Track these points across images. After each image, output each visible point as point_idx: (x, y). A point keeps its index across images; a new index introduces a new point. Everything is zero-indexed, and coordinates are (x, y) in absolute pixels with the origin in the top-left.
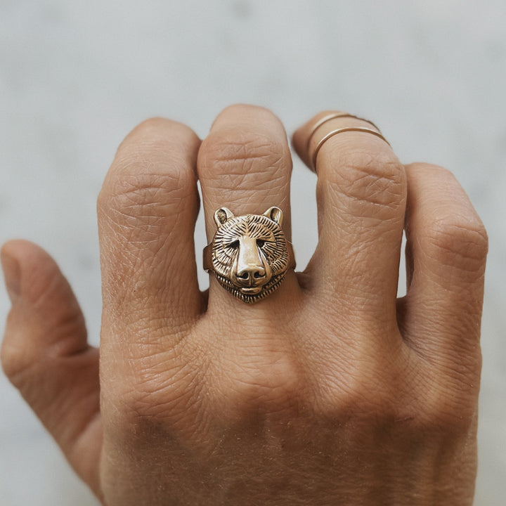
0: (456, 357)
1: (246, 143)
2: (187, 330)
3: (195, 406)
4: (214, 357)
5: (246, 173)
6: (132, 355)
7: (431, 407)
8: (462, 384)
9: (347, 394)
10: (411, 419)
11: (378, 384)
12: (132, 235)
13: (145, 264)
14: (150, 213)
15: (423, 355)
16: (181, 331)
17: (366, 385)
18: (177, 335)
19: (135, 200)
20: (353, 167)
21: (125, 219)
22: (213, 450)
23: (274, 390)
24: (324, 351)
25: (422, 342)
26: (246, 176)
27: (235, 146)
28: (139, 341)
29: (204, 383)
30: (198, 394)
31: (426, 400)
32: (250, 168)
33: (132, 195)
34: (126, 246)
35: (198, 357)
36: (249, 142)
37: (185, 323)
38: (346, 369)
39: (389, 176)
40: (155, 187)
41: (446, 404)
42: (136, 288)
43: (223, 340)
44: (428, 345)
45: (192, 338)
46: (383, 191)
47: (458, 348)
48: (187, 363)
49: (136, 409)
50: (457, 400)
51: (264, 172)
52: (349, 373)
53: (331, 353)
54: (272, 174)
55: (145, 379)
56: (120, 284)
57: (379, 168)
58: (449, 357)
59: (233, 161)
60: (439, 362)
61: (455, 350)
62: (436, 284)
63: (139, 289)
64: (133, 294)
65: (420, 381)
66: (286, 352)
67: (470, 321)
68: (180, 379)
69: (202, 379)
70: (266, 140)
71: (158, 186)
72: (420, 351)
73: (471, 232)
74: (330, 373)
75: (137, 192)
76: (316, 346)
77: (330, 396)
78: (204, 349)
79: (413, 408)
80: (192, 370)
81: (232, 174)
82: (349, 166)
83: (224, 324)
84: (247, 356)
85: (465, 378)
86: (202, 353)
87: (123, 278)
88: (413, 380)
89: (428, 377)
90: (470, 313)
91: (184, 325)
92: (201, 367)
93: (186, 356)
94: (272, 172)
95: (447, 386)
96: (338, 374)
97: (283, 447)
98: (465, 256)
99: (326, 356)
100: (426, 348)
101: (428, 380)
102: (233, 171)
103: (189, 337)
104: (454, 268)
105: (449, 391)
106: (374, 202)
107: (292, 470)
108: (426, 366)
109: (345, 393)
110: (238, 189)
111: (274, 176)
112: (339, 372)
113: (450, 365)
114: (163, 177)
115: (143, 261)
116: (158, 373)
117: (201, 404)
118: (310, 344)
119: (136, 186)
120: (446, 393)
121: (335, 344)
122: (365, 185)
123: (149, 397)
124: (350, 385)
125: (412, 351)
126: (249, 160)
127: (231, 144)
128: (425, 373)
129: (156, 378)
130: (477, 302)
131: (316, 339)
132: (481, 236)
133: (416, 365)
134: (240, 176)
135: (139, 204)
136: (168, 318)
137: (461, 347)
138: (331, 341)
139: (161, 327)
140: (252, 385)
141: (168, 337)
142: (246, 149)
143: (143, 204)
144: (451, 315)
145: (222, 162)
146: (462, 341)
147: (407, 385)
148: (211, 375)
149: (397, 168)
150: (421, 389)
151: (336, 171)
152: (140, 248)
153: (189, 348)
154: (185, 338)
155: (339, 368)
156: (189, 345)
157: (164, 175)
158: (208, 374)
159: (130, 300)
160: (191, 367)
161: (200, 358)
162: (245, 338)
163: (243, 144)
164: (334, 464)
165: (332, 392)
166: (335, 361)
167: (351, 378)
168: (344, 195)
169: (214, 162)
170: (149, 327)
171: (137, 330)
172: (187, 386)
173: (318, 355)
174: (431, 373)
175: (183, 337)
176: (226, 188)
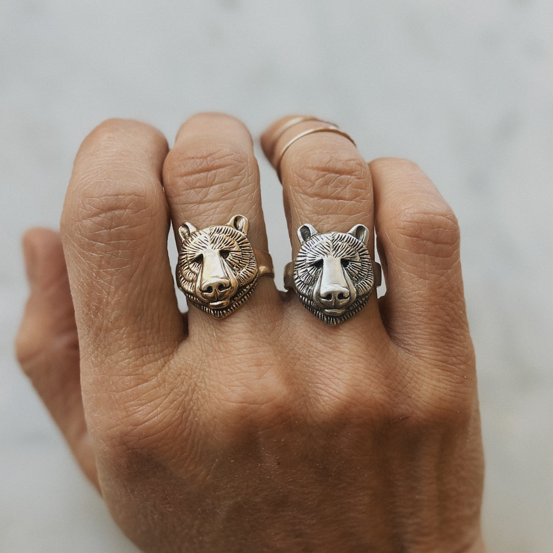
0: (444, 349)
1: (208, 156)
2: (169, 355)
3: (185, 434)
4: (199, 380)
5: (211, 185)
6: (114, 388)
7: (425, 404)
8: (455, 376)
9: (339, 401)
10: (407, 418)
11: (370, 386)
12: (103, 263)
13: (120, 292)
14: (119, 237)
15: (412, 352)
16: (163, 357)
17: (358, 388)
18: (159, 362)
19: (101, 225)
20: (313, 168)
21: (94, 245)
22: (207, 476)
23: (263, 407)
24: (310, 360)
25: (407, 337)
26: (211, 188)
27: (197, 160)
28: (121, 373)
29: (191, 409)
30: (187, 422)
31: (420, 397)
32: (214, 181)
33: (97, 219)
34: (98, 273)
35: (183, 383)
36: (211, 155)
37: (167, 347)
38: (336, 375)
39: (350, 173)
40: (121, 208)
41: (440, 399)
42: (112, 318)
43: (206, 361)
44: (414, 340)
45: (175, 362)
46: (345, 187)
47: (445, 339)
48: (172, 390)
49: (125, 444)
50: (453, 393)
51: (229, 181)
52: (339, 379)
53: (318, 361)
54: (239, 183)
55: (129, 413)
56: (96, 315)
57: (339, 166)
58: (437, 349)
59: (197, 176)
60: (426, 356)
61: (442, 341)
62: (412, 275)
63: (116, 319)
64: (109, 324)
65: (411, 379)
66: (272, 364)
67: (453, 309)
68: (167, 408)
69: (189, 404)
70: (228, 150)
71: (125, 208)
72: (407, 347)
73: (439, 217)
74: (319, 381)
75: (103, 215)
76: (301, 355)
77: (323, 406)
78: (189, 373)
79: (407, 407)
80: (178, 396)
81: (197, 188)
82: (309, 168)
83: (206, 345)
84: (231, 374)
85: (457, 369)
86: (187, 378)
87: (98, 308)
88: (404, 377)
89: (419, 373)
90: (451, 301)
91: (166, 350)
92: (186, 393)
93: (171, 383)
94: (238, 181)
95: (439, 380)
96: (327, 382)
97: (279, 464)
98: (436, 242)
99: (313, 365)
100: (412, 343)
101: (419, 376)
102: (198, 185)
103: (172, 362)
104: (427, 256)
105: (442, 385)
106: (338, 199)
107: (290, 487)
108: (415, 362)
109: (337, 400)
110: (205, 202)
111: (241, 184)
112: (329, 378)
113: (439, 358)
114: (129, 197)
115: (117, 289)
116: (143, 405)
117: (191, 431)
118: (295, 354)
119: (102, 210)
120: (439, 387)
121: (320, 351)
122: (327, 183)
123: (136, 430)
124: (342, 391)
125: (400, 348)
126: (213, 172)
127: (193, 158)
128: (415, 369)
129: (141, 410)
130: (456, 288)
131: (300, 349)
132: (450, 221)
133: (405, 362)
134: (205, 190)
135: (106, 229)
136: (149, 345)
137: (449, 338)
138: (316, 349)
139: (142, 356)
140: (240, 404)
141: (150, 365)
142: (209, 162)
143: (110, 228)
144: (432, 305)
145: (185, 178)
146: (449, 331)
147: (399, 383)
148: (198, 399)
149: (358, 164)
150: (414, 387)
151: (297, 174)
152: (112, 275)
153: (172, 373)
154: (168, 364)
155: (328, 376)
156: (172, 370)
157: (129, 195)
158: (194, 398)
159: (108, 330)
160: (177, 395)
161: (185, 383)
162: (227, 355)
163: (205, 158)
164: (333, 474)
165: (324, 401)
166: (322, 368)
167: (341, 383)
168: (307, 197)
169: (178, 179)
170: (130, 358)
171: (117, 363)
172: (174, 416)
173: (305, 364)
174: (422, 368)
175: (166, 363)
176: (192, 203)
